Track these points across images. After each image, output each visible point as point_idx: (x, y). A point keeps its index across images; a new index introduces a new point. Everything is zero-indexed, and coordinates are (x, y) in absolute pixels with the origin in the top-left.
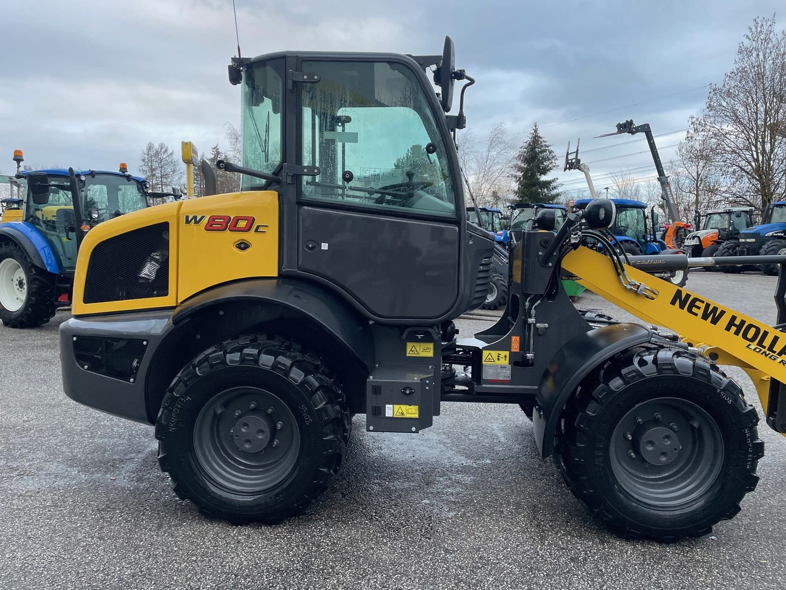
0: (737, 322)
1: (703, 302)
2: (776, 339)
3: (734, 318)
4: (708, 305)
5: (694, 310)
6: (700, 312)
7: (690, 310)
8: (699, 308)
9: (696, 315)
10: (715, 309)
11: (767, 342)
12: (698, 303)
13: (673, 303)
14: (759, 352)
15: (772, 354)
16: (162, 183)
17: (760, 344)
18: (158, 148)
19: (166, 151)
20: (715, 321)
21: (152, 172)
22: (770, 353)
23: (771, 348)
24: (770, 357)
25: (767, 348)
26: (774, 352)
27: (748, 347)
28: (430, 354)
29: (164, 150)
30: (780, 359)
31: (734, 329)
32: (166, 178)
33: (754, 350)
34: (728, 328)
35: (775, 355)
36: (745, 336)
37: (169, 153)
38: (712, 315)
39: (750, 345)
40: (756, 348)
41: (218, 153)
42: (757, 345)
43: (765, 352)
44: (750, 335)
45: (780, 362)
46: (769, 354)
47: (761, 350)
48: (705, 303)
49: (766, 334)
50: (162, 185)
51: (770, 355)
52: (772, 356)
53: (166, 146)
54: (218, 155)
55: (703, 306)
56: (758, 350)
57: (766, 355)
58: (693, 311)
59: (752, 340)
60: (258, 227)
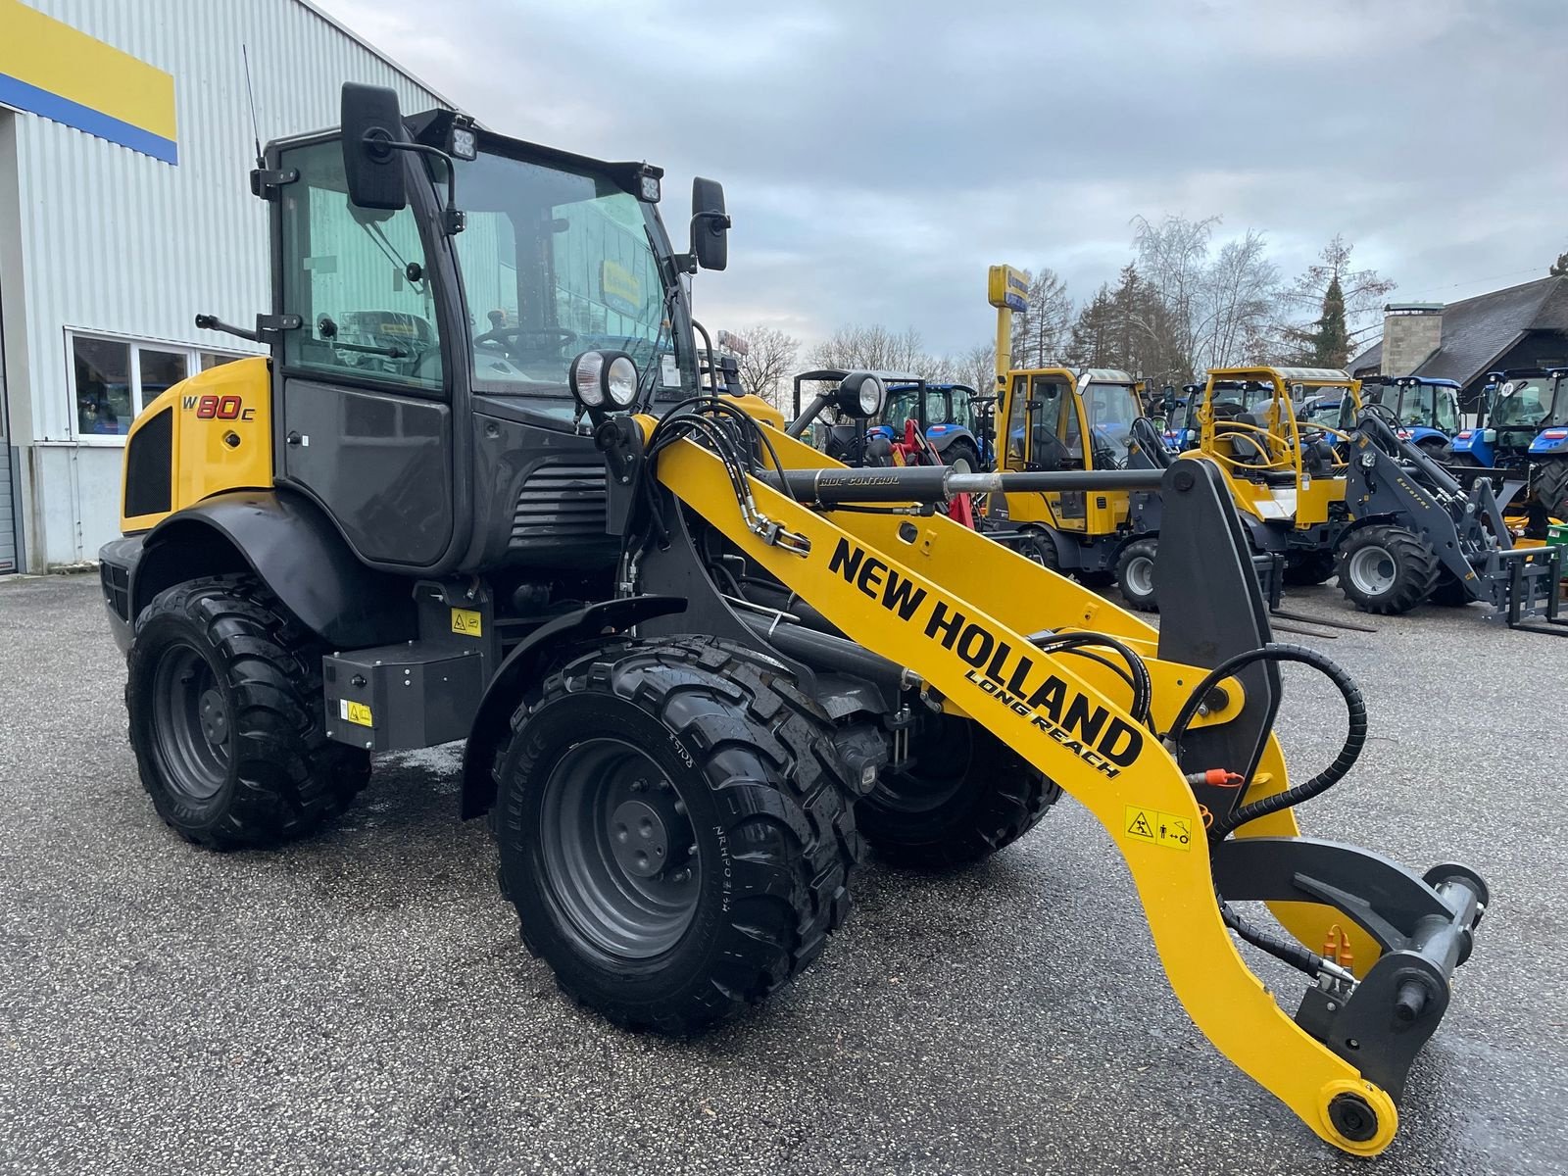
0: (948, 618)
1: (884, 568)
2: (1025, 665)
3: (941, 608)
4: (894, 576)
5: (870, 584)
6: (880, 590)
7: (862, 586)
8: (878, 581)
9: (873, 595)
10: (907, 585)
11: (1007, 672)
12: (876, 571)
13: (834, 567)
14: (991, 691)
15: (1017, 699)
16: (1041, 346)
17: (993, 672)
18: (1039, 278)
19: (1052, 284)
20: (906, 613)
21: (1024, 327)
22: (1014, 696)
23: (1015, 684)
24: (1014, 707)
25: (1006, 685)
26: (1022, 696)
27: (969, 676)
28: (476, 631)
29: (1048, 283)
30: (1033, 715)
31: (941, 632)
32: (1048, 335)
33: (982, 685)
34: (931, 631)
35: (1024, 702)
36: (962, 652)
37: (1058, 288)
38: (902, 599)
39: (972, 673)
40: (985, 682)
41: (1134, 279)
42: (987, 674)
43: (1002, 693)
44: (973, 650)
45: (1034, 722)
46: (1011, 699)
47: (994, 688)
48: (889, 571)
49: (1004, 650)
50: (1041, 350)
51: (1012, 703)
52: (1018, 704)
53: (1053, 274)
54: (1133, 284)
55: (884, 577)
56: (988, 687)
57: (1006, 701)
58: (868, 586)
59: (977, 662)
60: (245, 411)
